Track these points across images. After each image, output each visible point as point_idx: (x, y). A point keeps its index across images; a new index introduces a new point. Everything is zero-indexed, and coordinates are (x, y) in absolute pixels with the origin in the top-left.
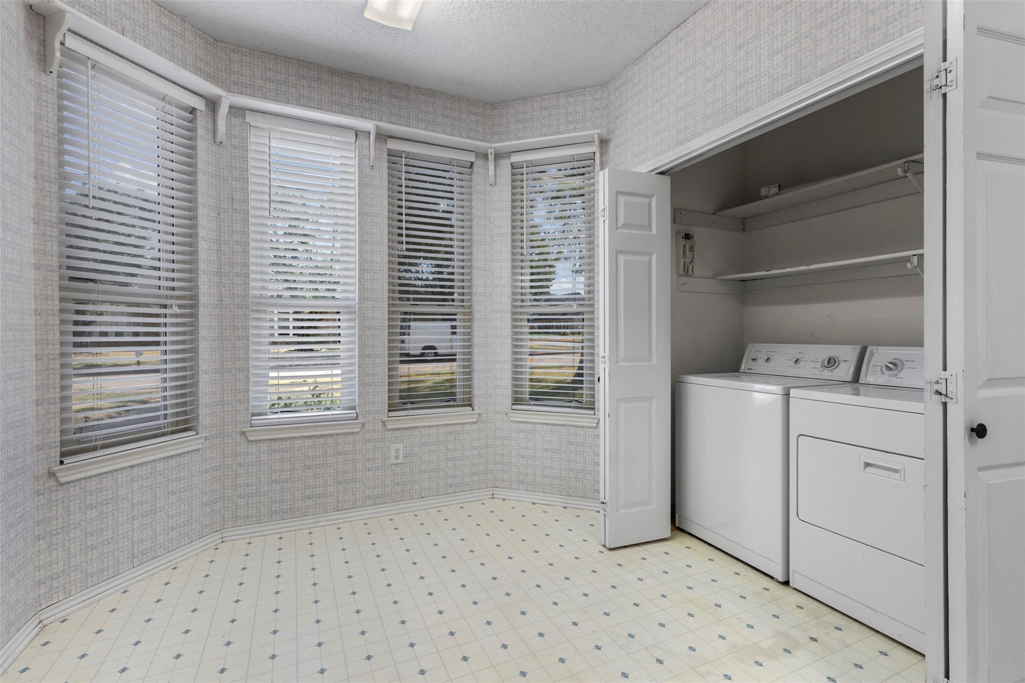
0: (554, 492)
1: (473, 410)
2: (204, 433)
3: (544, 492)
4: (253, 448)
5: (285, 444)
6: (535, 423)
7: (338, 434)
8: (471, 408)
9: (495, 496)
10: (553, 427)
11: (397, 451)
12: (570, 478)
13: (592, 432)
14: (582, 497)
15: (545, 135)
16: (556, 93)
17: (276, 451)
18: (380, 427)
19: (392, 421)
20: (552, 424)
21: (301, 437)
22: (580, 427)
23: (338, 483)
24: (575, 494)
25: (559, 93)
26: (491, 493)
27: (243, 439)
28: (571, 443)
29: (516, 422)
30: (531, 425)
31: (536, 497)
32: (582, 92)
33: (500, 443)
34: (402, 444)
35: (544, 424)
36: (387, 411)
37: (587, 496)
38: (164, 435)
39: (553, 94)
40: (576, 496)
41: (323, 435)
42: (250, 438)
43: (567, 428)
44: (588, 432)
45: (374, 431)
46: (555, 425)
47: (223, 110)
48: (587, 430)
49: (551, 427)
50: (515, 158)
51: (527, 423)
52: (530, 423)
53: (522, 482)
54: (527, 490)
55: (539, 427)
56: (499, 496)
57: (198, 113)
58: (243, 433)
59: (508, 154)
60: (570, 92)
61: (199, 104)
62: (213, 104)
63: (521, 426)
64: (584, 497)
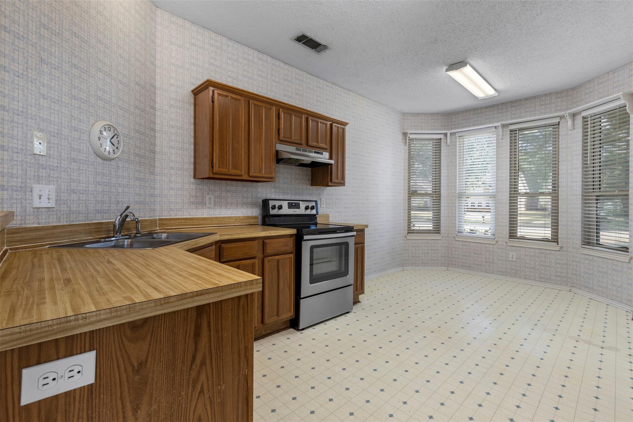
0: (604, 296)
1: (558, 244)
2: (442, 235)
3: (598, 295)
4: (457, 243)
5: (467, 244)
6: (594, 256)
7: (486, 244)
8: (557, 243)
9: (571, 291)
10: (604, 260)
11: (513, 255)
12: (613, 289)
13: (627, 265)
14: (620, 302)
15: (601, 98)
16: (607, 73)
17: (464, 245)
18: (505, 244)
19: (510, 242)
20: (603, 258)
21: (473, 242)
22: (619, 261)
23: (487, 262)
24: (616, 300)
25: (609, 73)
26: (570, 289)
27: (454, 239)
28: (614, 270)
29: (584, 254)
30: (592, 257)
31: (592, 296)
32: (622, 68)
33: (575, 264)
34: (515, 253)
35: (599, 257)
36: (508, 238)
37: (623, 302)
38: (431, 233)
39: (605, 74)
40: (617, 301)
41: (481, 243)
42: (456, 239)
43: (612, 261)
44: (624, 265)
45: (502, 245)
46: (605, 258)
47: (449, 135)
48: (624, 263)
49: (602, 259)
50: (584, 114)
51: (589, 255)
52: (591, 255)
53: (586, 287)
54: (589, 292)
55: (596, 259)
56: (573, 291)
57: (442, 139)
58: (454, 237)
59: (580, 113)
60: (614, 71)
61: (441, 136)
62: (446, 135)
63: (587, 257)
64: (621, 302)
